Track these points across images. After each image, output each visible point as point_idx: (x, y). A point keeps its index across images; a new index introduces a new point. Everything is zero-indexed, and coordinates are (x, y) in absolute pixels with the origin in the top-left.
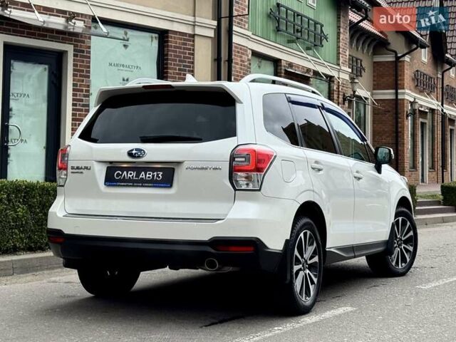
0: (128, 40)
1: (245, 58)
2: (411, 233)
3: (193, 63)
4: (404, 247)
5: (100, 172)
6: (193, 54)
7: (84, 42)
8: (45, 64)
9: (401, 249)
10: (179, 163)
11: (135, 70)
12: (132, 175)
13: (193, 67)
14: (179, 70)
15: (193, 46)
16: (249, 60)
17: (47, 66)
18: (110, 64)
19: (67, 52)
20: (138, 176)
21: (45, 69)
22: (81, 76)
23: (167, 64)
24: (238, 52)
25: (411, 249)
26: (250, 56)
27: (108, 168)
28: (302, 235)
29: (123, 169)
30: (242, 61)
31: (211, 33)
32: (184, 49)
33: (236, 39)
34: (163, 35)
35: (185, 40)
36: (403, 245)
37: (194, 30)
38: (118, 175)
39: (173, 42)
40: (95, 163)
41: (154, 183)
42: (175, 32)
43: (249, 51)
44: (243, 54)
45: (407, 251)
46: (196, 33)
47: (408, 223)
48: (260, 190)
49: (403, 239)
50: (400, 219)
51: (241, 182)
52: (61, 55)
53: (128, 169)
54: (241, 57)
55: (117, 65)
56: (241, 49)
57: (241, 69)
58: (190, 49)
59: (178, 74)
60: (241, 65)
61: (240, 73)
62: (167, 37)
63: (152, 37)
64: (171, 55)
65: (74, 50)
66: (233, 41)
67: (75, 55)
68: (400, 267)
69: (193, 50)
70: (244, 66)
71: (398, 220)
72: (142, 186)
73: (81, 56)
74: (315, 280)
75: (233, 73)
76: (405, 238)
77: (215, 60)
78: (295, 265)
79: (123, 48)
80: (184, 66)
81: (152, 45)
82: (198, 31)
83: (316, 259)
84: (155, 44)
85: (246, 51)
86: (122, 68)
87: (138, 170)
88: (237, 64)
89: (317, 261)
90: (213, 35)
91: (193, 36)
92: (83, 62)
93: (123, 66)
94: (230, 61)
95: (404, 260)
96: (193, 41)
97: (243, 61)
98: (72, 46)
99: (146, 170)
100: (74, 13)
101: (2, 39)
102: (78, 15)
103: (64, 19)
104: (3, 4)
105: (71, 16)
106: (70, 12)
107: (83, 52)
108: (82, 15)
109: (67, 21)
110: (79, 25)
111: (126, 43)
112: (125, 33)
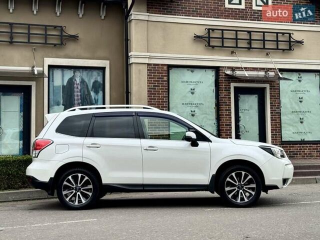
7: (275, 82)
11: (306, 93)
17: (257, 95)
19: (266, 87)
21: (256, 97)
22: (274, 98)
52: (264, 89)
63: (315, 75)
65: (270, 86)
67: (270, 89)
73: (274, 89)
81: (316, 79)
84: (318, 78)
92: (275, 91)
98: (269, 84)
100: (268, 68)
101: (233, 85)
102: (271, 69)
103: (264, 72)
104: (233, 69)
105: (267, 70)
106: (266, 68)
107: (275, 87)
108: (273, 69)
109: (265, 73)
110: (272, 74)
111: (300, 79)
112: (300, 75)
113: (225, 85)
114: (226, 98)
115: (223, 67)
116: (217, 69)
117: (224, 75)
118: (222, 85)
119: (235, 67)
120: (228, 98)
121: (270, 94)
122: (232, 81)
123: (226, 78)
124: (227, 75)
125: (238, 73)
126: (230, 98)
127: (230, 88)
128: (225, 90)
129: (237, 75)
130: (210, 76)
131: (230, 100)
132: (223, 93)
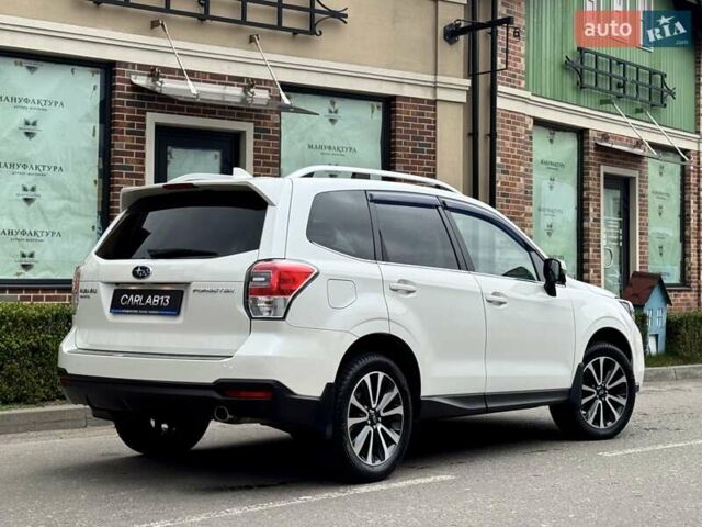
0: (336, 112)
1: (520, 129)
2: (623, 379)
3: (434, 140)
4: (610, 399)
5: (106, 296)
6: (435, 128)
7: (269, 118)
8: (217, 149)
9: (604, 402)
10: (188, 284)
11: (348, 154)
12: (138, 299)
13: (435, 146)
14: (413, 150)
15: (435, 116)
16: (527, 132)
17: (218, 153)
18: (311, 147)
19: (244, 132)
20: (144, 301)
21: (216, 156)
22: (265, 164)
23: (394, 143)
24: (509, 122)
25: (623, 401)
26: (531, 126)
27: (116, 291)
28: (367, 378)
29: (130, 292)
30: (514, 134)
31: (463, 98)
32: (421, 121)
33: (501, 103)
34: (388, 104)
35: (421, 108)
36: (608, 396)
37: (435, 95)
38: (125, 299)
39: (402, 112)
40: (101, 285)
41: (160, 310)
42: (407, 99)
43: (527, 119)
44: (518, 124)
45: (617, 405)
46: (438, 97)
47: (617, 366)
48: (284, 318)
49: (608, 387)
50: (602, 359)
51: (262, 309)
52: (237, 137)
53: (134, 292)
54: (513, 129)
55: (321, 147)
56: (513, 117)
57: (514, 146)
58: (430, 121)
59: (410, 156)
60: (514, 140)
61: (513, 151)
62: (395, 106)
63: (373, 107)
64: (401, 131)
65: (256, 130)
66: (498, 106)
67: (256, 137)
68: (602, 426)
69: (435, 122)
70: (520, 141)
71: (598, 361)
72: (148, 314)
73: (265, 137)
74: (396, 438)
75: (497, 152)
76: (613, 385)
77: (469, 134)
78: (351, 416)
79: (330, 124)
80: (420, 145)
81: (373, 117)
82: (441, 95)
83: (399, 410)
84: (378, 116)
85: (524, 120)
86: (327, 151)
87: (145, 293)
88: (507, 139)
89: (402, 413)
90: (464, 100)
91: (434, 102)
92: (268, 145)
93: (330, 148)
94: (493, 135)
95: (609, 416)
96: (435, 110)
97: (518, 135)
98: (252, 124)
99: (153, 293)
100: (253, 80)
101: (152, 119)
102: (259, 81)
103: (241, 89)
104: (154, 72)
105: (249, 84)
106: (247, 78)
107: (268, 131)
108: (266, 81)
109: (245, 92)
110: (261, 95)
111: (333, 116)
112: (333, 103)
113: (128, 118)
114: (131, 154)
115: (126, 65)
116: (107, 69)
117: (128, 89)
118: (122, 118)
119: (161, 68)
120: (138, 155)
121: (255, 150)
122: (149, 106)
123: (132, 97)
124: (136, 88)
125: (169, 86)
126: (143, 155)
127: (144, 127)
128: (128, 133)
129: (164, 92)
130: (87, 88)
131: (142, 162)
132: (123, 139)
